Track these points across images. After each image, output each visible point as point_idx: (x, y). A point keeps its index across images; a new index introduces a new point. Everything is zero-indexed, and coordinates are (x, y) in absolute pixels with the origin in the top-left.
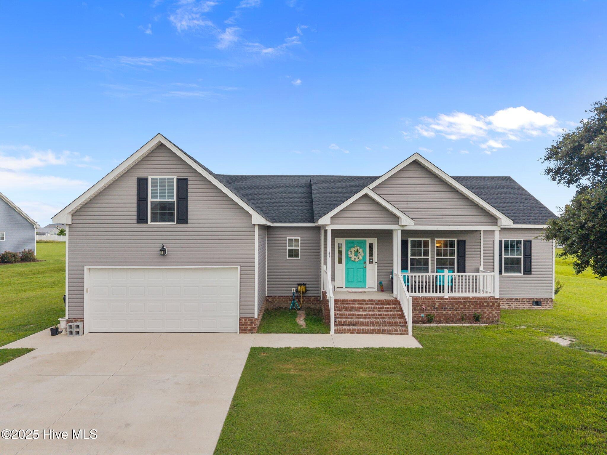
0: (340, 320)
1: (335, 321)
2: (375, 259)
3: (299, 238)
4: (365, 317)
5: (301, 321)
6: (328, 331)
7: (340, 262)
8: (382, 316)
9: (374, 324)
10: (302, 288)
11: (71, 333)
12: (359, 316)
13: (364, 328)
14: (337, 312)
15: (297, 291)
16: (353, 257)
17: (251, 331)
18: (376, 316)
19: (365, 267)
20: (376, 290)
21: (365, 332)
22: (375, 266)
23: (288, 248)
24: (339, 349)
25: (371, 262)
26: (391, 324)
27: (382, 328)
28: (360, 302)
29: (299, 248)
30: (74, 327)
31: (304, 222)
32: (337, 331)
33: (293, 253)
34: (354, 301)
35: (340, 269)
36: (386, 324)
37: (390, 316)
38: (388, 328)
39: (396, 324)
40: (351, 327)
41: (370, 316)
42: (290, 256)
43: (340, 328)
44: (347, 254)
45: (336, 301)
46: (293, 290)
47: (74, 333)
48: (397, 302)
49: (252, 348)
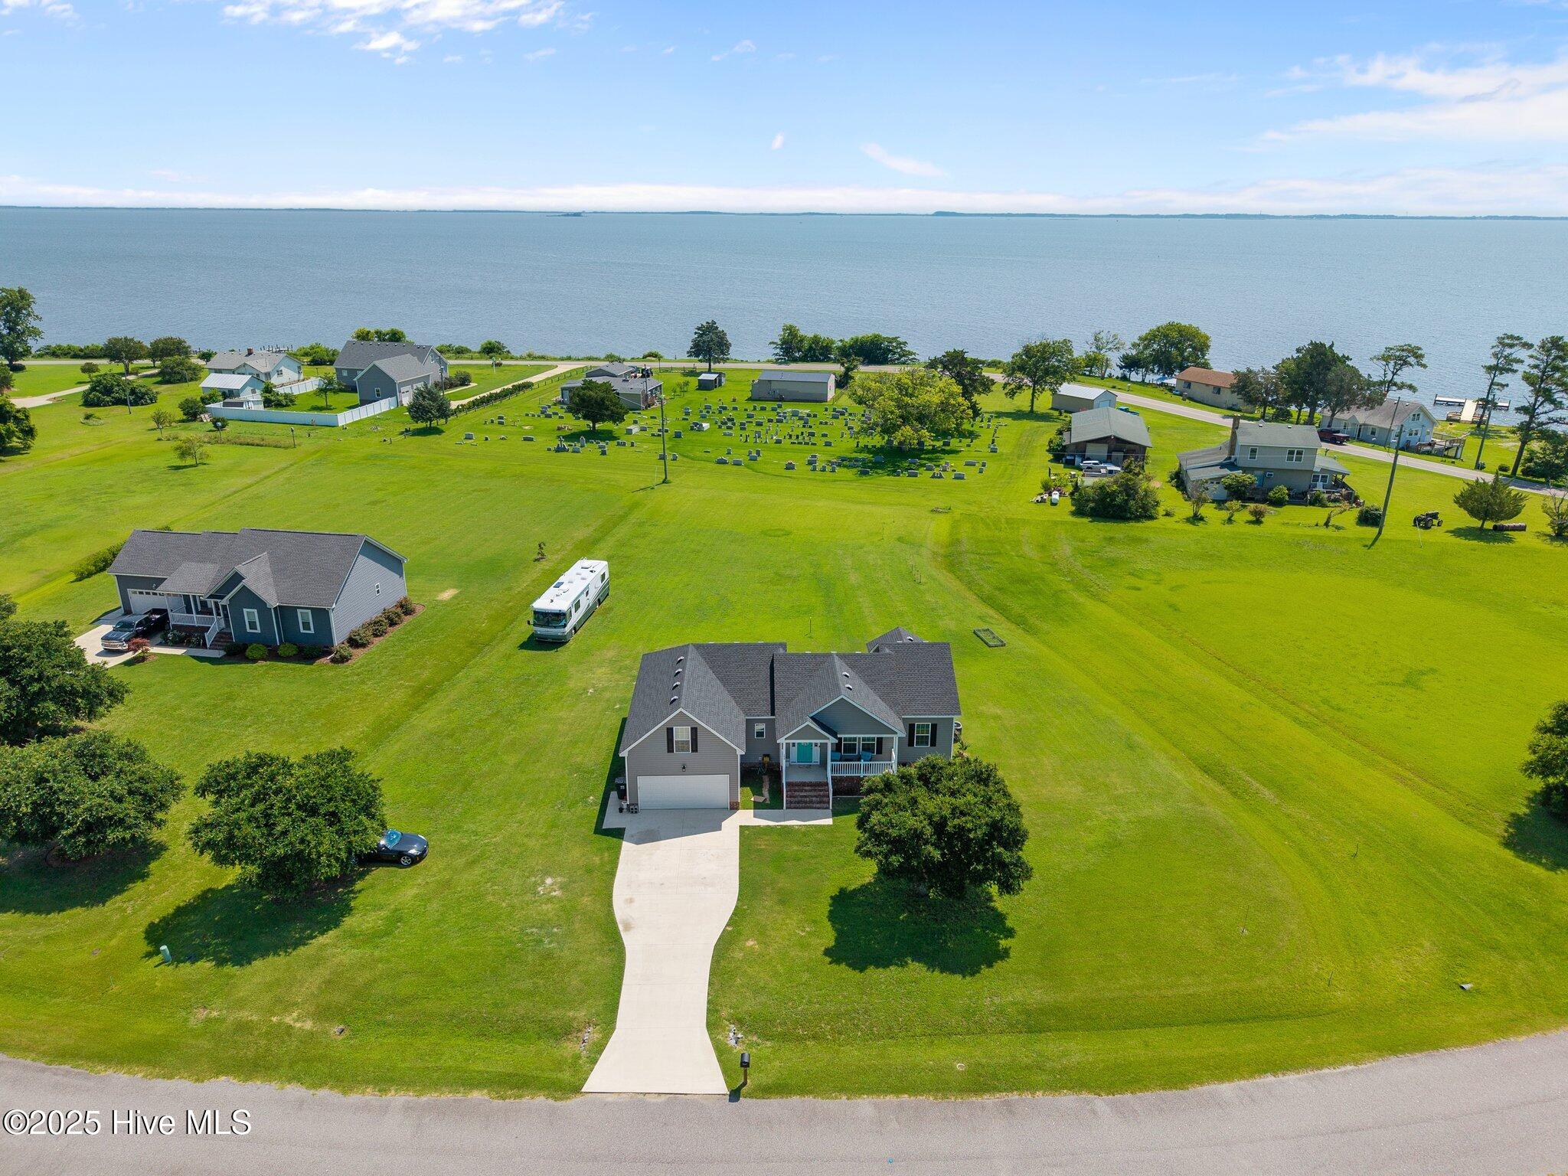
0: (789, 798)
1: (786, 798)
3: (764, 725)
5: (767, 792)
6: (782, 809)
10: (767, 759)
11: (633, 812)
12: (802, 796)
13: (804, 804)
14: (788, 791)
15: (763, 760)
17: (737, 809)
18: (812, 796)
21: (804, 808)
22: (818, 748)
23: (756, 732)
24: (786, 826)
26: (820, 802)
27: (814, 804)
28: (804, 784)
29: (764, 731)
30: (635, 809)
31: (768, 715)
32: (787, 808)
33: (760, 734)
34: (801, 784)
37: (820, 796)
38: (818, 805)
39: (824, 802)
40: (796, 804)
42: (757, 736)
43: (789, 806)
45: (788, 783)
46: (760, 759)
47: (635, 812)
48: (827, 784)
49: (741, 826)
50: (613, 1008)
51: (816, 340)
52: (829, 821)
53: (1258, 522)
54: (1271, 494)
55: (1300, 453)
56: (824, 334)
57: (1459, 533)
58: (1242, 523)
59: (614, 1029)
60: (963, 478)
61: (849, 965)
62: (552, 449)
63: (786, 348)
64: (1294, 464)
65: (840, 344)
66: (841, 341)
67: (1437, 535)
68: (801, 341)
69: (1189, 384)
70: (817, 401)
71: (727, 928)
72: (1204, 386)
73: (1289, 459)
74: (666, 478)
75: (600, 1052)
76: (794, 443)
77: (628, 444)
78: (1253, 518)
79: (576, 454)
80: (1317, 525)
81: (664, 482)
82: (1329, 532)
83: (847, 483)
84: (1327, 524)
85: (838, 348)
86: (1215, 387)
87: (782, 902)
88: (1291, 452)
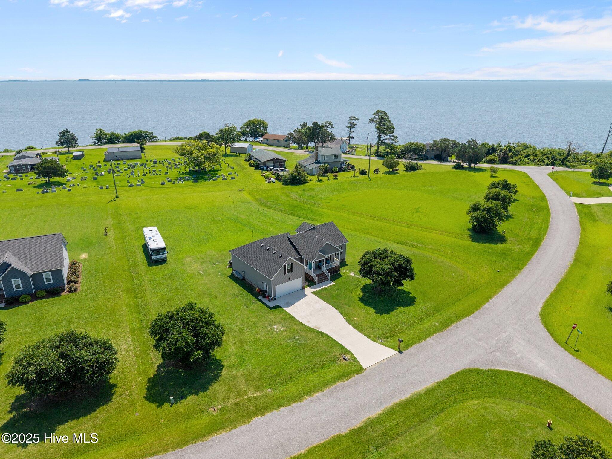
30: (275, 298)
48: (324, 273)
49: (311, 292)
50: (343, 348)
51: (112, 134)
52: (333, 283)
53: (336, 178)
54: (333, 170)
55: (337, 156)
56: (116, 132)
57: (386, 173)
58: (333, 179)
59: (351, 352)
60: (234, 179)
61: (385, 314)
62: (40, 192)
63: (99, 139)
64: (336, 160)
65: (124, 135)
66: (124, 134)
67: (380, 174)
68: (106, 136)
69: (267, 140)
70: (138, 159)
71: (344, 317)
72: (273, 140)
73: (335, 158)
74: (117, 195)
75: (356, 358)
76: (152, 175)
77: (76, 185)
78: (334, 178)
79: (54, 193)
80: (352, 177)
81: (117, 197)
82: (356, 178)
83: (193, 186)
84: (354, 176)
85: (123, 137)
86: (277, 140)
87: (349, 306)
88: (335, 156)
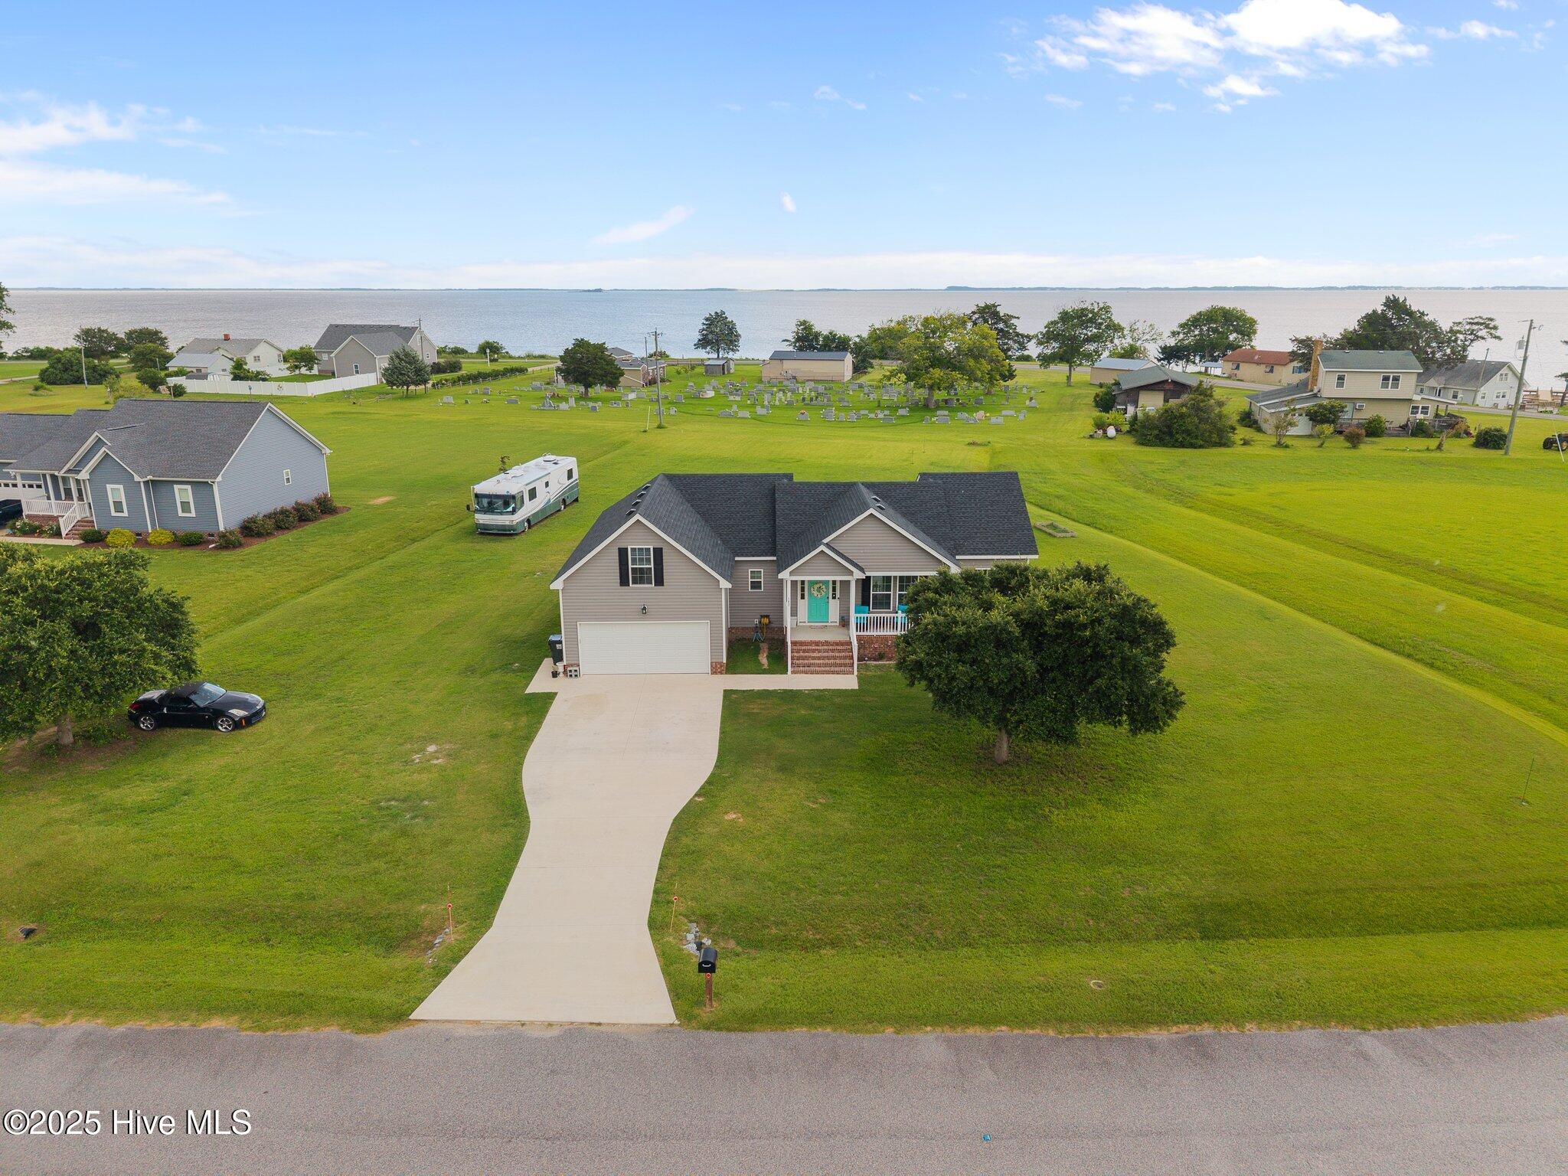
0: (797, 662)
1: (792, 663)
2: (838, 596)
3: (762, 570)
4: (819, 658)
5: (763, 659)
6: (785, 671)
7: (803, 597)
8: (835, 658)
9: (826, 665)
10: (766, 621)
11: (571, 676)
12: (814, 658)
13: (817, 668)
14: (795, 654)
15: (760, 622)
16: (816, 593)
17: (721, 673)
18: (828, 658)
19: (828, 602)
20: (838, 624)
21: (817, 673)
22: (837, 601)
23: (750, 580)
24: (791, 691)
25: (834, 598)
26: (841, 665)
27: (832, 669)
28: (817, 643)
29: (762, 580)
30: (573, 671)
31: (766, 555)
32: (793, 672)
33: (756, 585)
34: (811, 643)
35: (803, 605)
36: (836, 665)
37: (841, 658)
38: (837, 669)
39: (845, 665)
40: (806, 668)
41: (824, 658)
42: (752, 588)
43: (796, 669)
44: (809, 589)
45: (794, 643)
46: (756, 621)
47: (573, 676)
48: (850, 643)
49: (725, 691)
50: (492, 899)
51: (832, 335)
52: (851, 685)
53: (1353, 447)
55: (1397, 379)
56: (841, 331)
59: (488, 927)
64: (1390, 393)
66: (858, 335)
68: (817, 335)
69: (1237, 366)
70: (833, 380)
71: (697, 799)
72: (1255, 365)
73: (1385, 387)
74: (661, 424)
75: (456, 960)
76: (807, 405)
78: (1347, 444)
80: (1428, 449)
81: (659, 427)
84: (1439, 449)
85: (853, 342)
86: (1268, 366)
87: (782, 769)
88: (1386, 378)
